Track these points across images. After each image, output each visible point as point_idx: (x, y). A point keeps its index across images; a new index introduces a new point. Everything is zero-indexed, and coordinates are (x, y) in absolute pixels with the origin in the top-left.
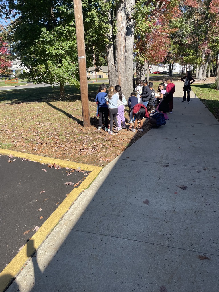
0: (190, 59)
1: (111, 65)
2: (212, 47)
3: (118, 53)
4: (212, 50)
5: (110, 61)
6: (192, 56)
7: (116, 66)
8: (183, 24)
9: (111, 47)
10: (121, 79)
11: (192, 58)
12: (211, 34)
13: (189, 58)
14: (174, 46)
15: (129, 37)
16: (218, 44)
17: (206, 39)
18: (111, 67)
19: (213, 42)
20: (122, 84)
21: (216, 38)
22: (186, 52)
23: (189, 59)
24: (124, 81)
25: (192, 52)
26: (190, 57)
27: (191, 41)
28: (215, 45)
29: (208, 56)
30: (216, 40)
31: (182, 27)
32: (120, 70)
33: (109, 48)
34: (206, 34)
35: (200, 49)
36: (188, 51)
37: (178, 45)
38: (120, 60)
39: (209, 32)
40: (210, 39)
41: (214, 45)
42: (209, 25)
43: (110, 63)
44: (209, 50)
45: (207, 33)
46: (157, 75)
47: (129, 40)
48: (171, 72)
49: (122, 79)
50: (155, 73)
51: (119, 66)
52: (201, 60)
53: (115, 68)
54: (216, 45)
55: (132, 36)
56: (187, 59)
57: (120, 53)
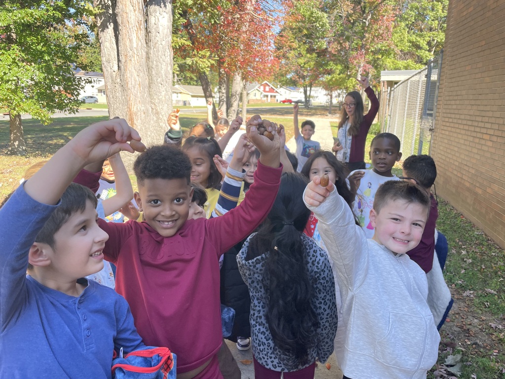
0: (336, 80)
1: (111, 73)
2: (372, 60)
3: (124, 44)
4: (373, 66)
5: (108, 61)
6: (339, 74)
7: (122, 76)
8: (315, 12)
9: (108, 28)
10: (134, 109)
11: (340, 78)
12: (370, 39)
13: (333, 77)
14: (308, 55)
15: (157, 7)
16: (382, 57)
17: (363, 47)
18: (112, 77)
19: (374, 53)
20: (139, 121)
21: (379, 46)
22: (329, 68)
23: (334, 79)
24: (142, 113)
25: (339, 67)
26: (336, 76)
27: (337, 48)
28: (378, 58)
29: (367, 76)
30: (380, 50)
31: (313, 17)
32: (130, 86)
33: (103, 31)
34: (362, 38)
35: (353, 63)
36: (332, 66)
37: (314, 55)
38: (128, 61)
39: (367, 35)
40: (368, 47)
41: (376, 57)
42: (367, 23)
43: (109, 69)
44: (367, 65)
45: (364, 37)
46: (287, 105)
47: (158, 14)
48: (307, 101)
49: (137, 108)
50: (284, 102)
51: (128, 75)
52: (354, 83)
53: (118, 80)
54: (380, 57)
55: (165, 6)
56: (331, 80)
57: (128, 43)
